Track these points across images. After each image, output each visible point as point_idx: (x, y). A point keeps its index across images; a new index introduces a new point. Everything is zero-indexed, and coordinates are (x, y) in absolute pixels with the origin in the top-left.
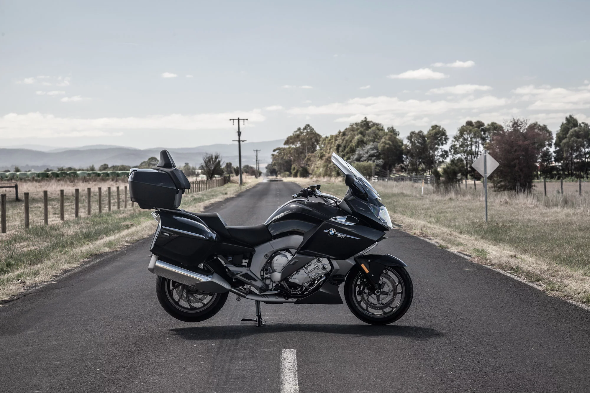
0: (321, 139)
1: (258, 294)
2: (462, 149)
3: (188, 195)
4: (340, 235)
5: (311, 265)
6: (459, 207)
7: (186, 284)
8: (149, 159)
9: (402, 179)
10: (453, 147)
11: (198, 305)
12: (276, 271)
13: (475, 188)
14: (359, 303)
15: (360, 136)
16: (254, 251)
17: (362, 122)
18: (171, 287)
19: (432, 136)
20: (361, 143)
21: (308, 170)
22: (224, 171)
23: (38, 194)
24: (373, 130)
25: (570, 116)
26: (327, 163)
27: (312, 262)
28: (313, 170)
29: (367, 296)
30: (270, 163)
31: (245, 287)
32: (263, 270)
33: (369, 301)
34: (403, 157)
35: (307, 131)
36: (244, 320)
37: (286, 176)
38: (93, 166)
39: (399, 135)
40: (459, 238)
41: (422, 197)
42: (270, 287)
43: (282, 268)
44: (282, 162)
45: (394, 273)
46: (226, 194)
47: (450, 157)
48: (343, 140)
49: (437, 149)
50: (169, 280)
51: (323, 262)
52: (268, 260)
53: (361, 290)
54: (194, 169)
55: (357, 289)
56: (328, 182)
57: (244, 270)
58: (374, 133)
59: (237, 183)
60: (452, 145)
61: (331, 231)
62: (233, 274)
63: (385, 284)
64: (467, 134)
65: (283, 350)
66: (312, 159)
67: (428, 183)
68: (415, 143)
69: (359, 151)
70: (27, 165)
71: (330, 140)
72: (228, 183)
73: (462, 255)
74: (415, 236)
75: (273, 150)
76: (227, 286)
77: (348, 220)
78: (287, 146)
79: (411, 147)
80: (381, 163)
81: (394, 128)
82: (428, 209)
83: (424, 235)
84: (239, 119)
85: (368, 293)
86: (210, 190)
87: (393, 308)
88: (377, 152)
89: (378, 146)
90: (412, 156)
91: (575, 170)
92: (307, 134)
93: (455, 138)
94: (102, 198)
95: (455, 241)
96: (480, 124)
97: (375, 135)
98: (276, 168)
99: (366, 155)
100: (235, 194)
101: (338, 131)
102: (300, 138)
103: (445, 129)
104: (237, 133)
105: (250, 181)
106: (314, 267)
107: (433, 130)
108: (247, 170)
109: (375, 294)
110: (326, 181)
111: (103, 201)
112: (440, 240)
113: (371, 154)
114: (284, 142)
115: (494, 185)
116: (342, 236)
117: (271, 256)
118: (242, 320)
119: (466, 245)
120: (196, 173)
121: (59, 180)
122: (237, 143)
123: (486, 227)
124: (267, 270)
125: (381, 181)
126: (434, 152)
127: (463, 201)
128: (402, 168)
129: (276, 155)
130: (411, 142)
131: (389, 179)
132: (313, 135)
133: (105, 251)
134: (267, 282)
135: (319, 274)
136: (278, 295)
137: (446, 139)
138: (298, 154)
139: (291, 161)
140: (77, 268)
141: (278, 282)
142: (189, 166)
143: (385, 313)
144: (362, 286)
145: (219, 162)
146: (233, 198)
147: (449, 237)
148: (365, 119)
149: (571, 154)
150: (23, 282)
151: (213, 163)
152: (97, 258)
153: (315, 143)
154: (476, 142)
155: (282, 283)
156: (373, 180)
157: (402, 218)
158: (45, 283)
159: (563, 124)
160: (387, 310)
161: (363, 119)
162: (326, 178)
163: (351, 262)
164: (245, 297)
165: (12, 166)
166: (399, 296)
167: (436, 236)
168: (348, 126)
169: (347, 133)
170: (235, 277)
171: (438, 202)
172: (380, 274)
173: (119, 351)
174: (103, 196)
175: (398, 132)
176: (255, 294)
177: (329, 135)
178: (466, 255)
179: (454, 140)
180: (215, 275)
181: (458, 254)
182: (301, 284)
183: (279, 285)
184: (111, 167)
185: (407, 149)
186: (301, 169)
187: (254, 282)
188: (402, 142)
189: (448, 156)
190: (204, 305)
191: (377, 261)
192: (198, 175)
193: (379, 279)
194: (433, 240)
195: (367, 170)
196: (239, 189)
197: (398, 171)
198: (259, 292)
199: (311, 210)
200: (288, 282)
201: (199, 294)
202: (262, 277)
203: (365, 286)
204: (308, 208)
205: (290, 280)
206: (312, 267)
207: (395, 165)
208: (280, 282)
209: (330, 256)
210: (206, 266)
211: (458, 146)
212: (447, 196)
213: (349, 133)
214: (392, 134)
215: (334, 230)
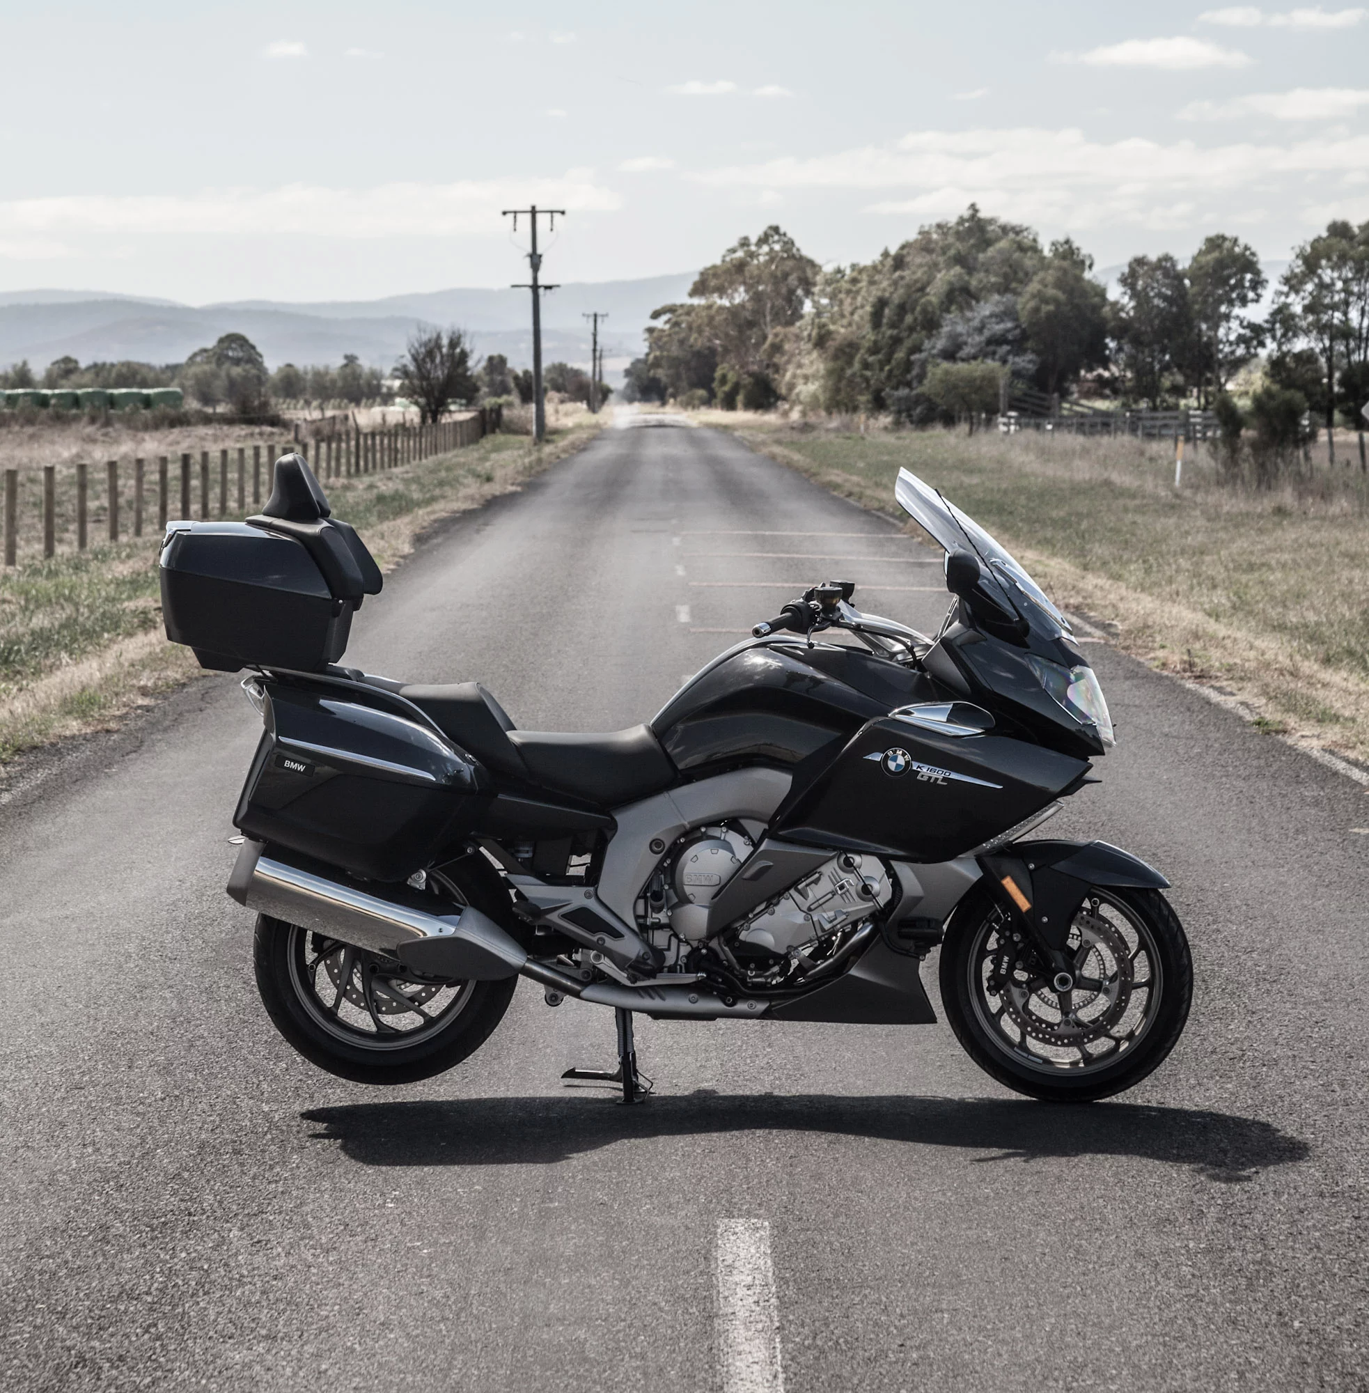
0: (820, 279)
1: (628, 983)
2: (1310, 318)
3: (355, 481)
4: (926, 771)
5: (818, 879)
6: (1311, 546)
7: (360, 944)
8: (221, 341)
9: (1103, 423)
10: (1282, 316)
11: (407, 1021)
12: (690, 902)
13: (1364, 467)
14: (994, 1019)
15: (958, 269)
16: (614, 826)
17: (962, 221)
18: (310, 956)
19: (1207, 275)
20: (960, 296)
21: (774, 385)
22: (479, 384)
24: (1000, 251)
26: (840, 363)
27: (823, 869)
28: (791, 387)
29: (1024, 995)
30: (642, 356)
31: (574, 957)
32: (642, 896)
33: (1030, 1014)
34: (1106, 346)
35: (772, 249)
36: (571, 1074)
37: (696, 402)
38: (25, 365)
39: (1091, 266)
40: (1324, 685)
41: (1177, 496)
42: (670, 958)
43: (715, 890)
44: (682, 354)
46: (489, 479)
47: (1271, 345)
48: (897, 286)
49: (1227, 317)
50: (302, 932)
51: (864, 872)
52: (664, 860)
53: (1003, 972)
54: (376, 376)
55: (987, 966)
56: (847, 434)
57: (576, 897)
58: (1007, 261)
59: (528, 433)
60: (1275, 306)
61: (895, 759)
62: (537, 912)
63: (1090, 948)
64: (1333, 269)
65: (722, 1224)
66: (787, 347)
67: (1196, 439)
68: (1148, 299)
69: (954, 323)
71: (853, 281)
72: (493, 432)
73: (1341, 766)
74: (1165, 673)
75: (650, 312)
76: (512, 955)
77: (956, 716)
78: (697, 301)
79: (1132, 313)
80: (1030, 366)
81: (1077, 244)
82: (1202, 553)
83: (1197, 670)
84: (534, 212)
85: (1028, 982)
86: (430, 461)
87: (1118, 1041)
88: (1016, 327)
89: (1019, 307)
90: (1137, 342)
92: (772, 260)
93: (1287, 281)
94: (58, 490)
95: (1310, 701)
97: (1010, 266)
98: (661, 373)
99: (978, 339)
100: (520, 479)
101: (881, 250)
102: (747, 274)
103: (1254, 249)
105: (572, 422)
106: (830, 887)
107: (1210, 250)
108: (560, 380)
109: (1053, 990)
110: (840, 431)
111: (60, 504)
112: (1256, 696)
113: (993, 335)
114: (689, 287)
116: (934, 775)
117: (675, 843)
118: (564, 1076)
119: (1353, 720)
120: (384, 390)
122: (528, 293)
124: (657, 896)
125: (1030, 433)
126: (1216, 327)
127: (1323, 519)
128: (1101, 382)
129: (663, 331)
130: (1135, 295)
131: (1058, 426)
132: (790, 263)
133: (68, 733)
134: (660, 939)
135: (848, 914)
136: (700, 989)
137: (1257, 284)
138: (740, 328)
139: (712, 351)
141: (700, 941)
142: (359, 366)
143: (1087, 1058)
144: (1006, 959)
145: (464, 356)
146: (513, 495)
147: (1289, 684)
148: (971, 212)
151: (442, 363)
152: (38, 765)
153: (800, 292)
154: (1364, 295)
155: (714, 944)
156: (1003, 428)
157: (1112, 596)
160: (1099, 1046)
161: (966, 214)
162: (835, 415)
163: (965, 870)
164: (577, 995)
166: (1138, 998)
167: (1242, 679)
168: (912, 235)
169: (909, 260)
170: (541, 922)
171: (1239, 521)
172: (1072, 914)
173: (118, 1214)
174: (61, 484)
175: (1090, 256)
176: (614, 984)
177: (845, 265)
178: (1355, 764)
179: (1285, 289)
180: (471, 914)
181: (1327, 759)
182: (782, 951)
183: (704, 951)
184: (88, 369)
185: (1121, 319)
186: (747, 380)
187: (609, 942)
188: (1102, 295)
189: (1262, 344)
190: (430, 1022)
191: (1061, 866)
192: (388, 398)
193: (1067, 933)
194: (1232, 694)
195: (979, 389)
196: (534, 457)
197: (1088, 395)
198: (628, 978)
199: (821, 676)
200: (737, 944)
201: (412, 983)
202: (641, 921)
203: (1018, 957)
204: (810, 671)
205: (743, 936)
206: (825, 886)
207: (1077, 373)
208: (705, 942)
209: (890, 851)
210: (437, 881)
211: (1297, 309)
212: (1266, 501)
213: (918, 260)
214: (1066, 264)
215: (904, 755)
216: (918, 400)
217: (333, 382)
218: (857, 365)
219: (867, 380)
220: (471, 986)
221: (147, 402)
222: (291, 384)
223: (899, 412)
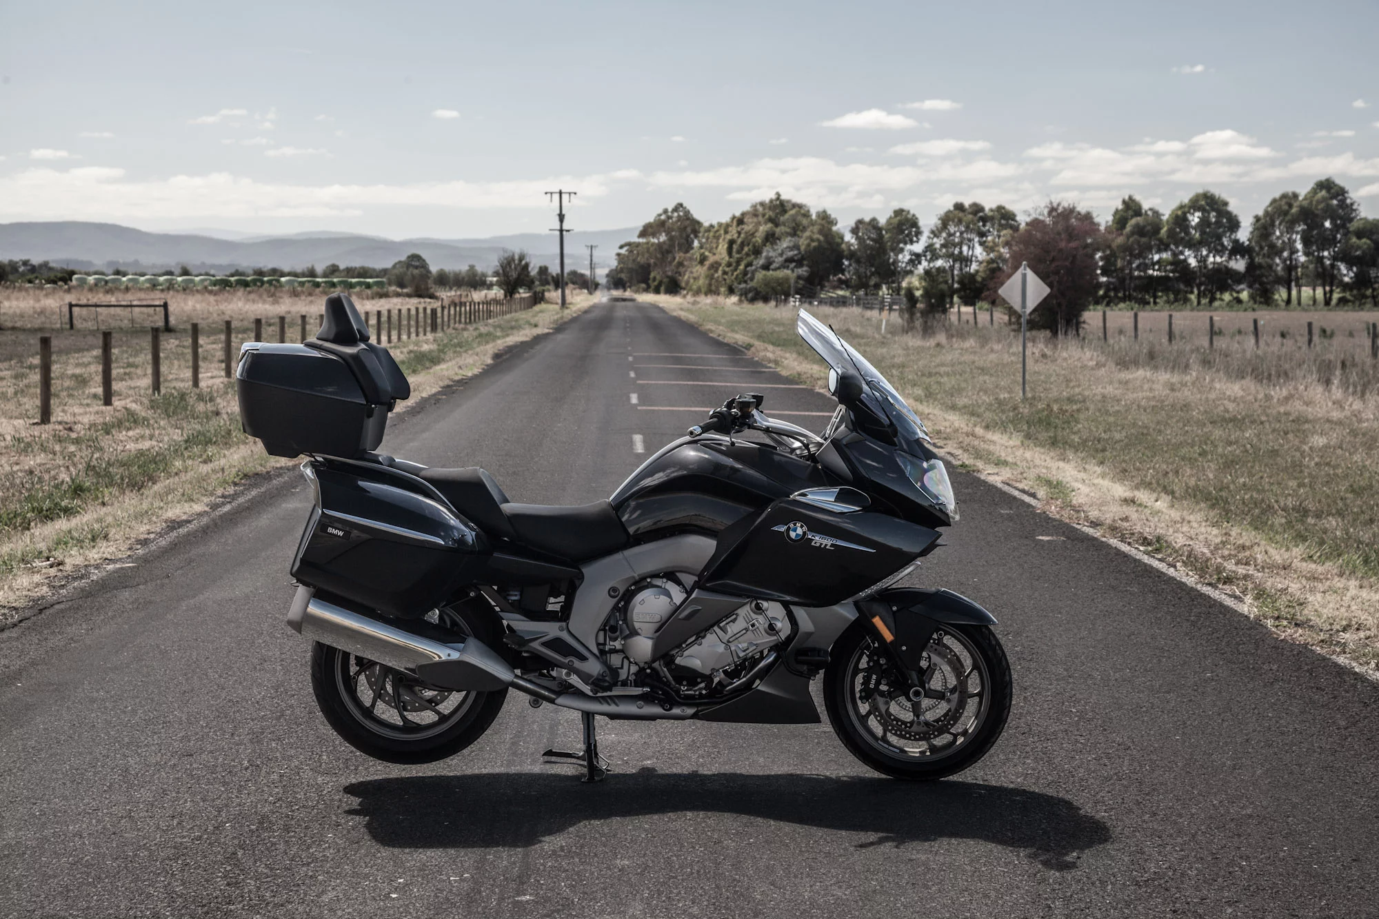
0: (702, 230)
1: (590, 694)
2: (944, 250)
3: (468, 326)
4: (819, 540)
5: (735, 619)
6: (960, 363)
7: (390, 664)
8: (409, 257)
9: (842, 302)
10: (930, 248)
11: (428, 717)
12: (638, 634)
13: (976, 323)
14: (863, 719)
15: (770, 225)
16: (581, 577)
17: (771, 201)
18: (353, 669)
19: (894, 228)
20: (771, 238)
21: (679, 282)
22: (534, 280)
23: (207, 318)
24: (791, 216)
25: (1130, 198)
26: (712, 271)
27: (739, 611)
28: (687, 283)
29: (885, 701)
30: (614, 267)
31: (551, 673)
32: (602, 628)
33: (890, 715)
34: (843, 264)
35: (679, 215)
36: (549, 753)
37: (642, 291)
38: (313, 267)
39: (836, 224)
40: (991, 442)
41: (884, 337)
42: (623, 675)
43: (657, 625)
44: (634, 267)
45: (959, 641)
46: (536, 326)
47: (924, 264)
48: (739, 233)
49: (902, 250)
50: (347, 654)
51: (770, 614)
52: (619, 602)
53: (872, 686)
54: (484, 275)
55: (859, 680)
56: (715, 306)
57: (552, 630)
58: (794, 220)
59: (557, 304)
60: (927, 243)
61: (795, 530)
62: (523, 642)
63: (936, 667)
64: (955, 226)
66: (686, 263)
68: (864, 241)
69: (768, 251)
70: (203, 264)
71: (717, 231)
72: (540, 303)
73: (1016, 493)
75: (619, 245)
76: (502, 672)
77: (840, 498)
78: (641, 240)
79: (856, 247)
80: (805, 273)
81: (829, 212)
84: (561, 193)
85: (890, 693)
86: (508, 316)
87: (955, 736)
88: (799, 253)
89: (800, 243)
90: (858, 261)
91: (1134, 290)
92: (679, 220)
93: (933, 232)
95: (987, 452)
96: (977, 209)
97: (796, 223)
98: (623, 276)
99: (780, 259)
100: (552, 326)
101: (731, 215)
102: (667, 226)
103: (917, 216)
104: (557, 218)
105: (580, 300)
106: (744, 625)
107: (896, 216)
108: (574, 279)
109: (909, 699)
110: (711, 304)
113: (787, 258)
114: (637, 233)
115: (1010, 319)
116: (825, 542)
117: (627, 590)
118: (545, 755)
119: (1016, 464)
120: (488, 282)
121: (250, 292)
122: (558, 233)
123: (1026, 411)
124: (614, 629)
125: (807, 305)
126: (897, 255)
127: (963, 348)
128: (841, 281)
129: (624, 255)
130: (858, 238)
131: (820, 302)
132: (688, 222)
134: (615, 660)
135: (757, 645)
136: (645, 698)
137: (919, 233)
138: (662, 253)
139: (649, 265)
140: (200, 515)
141: (645, 663)
142: (476, 270)
143: (933, 749)
144: (874, 677)
145: (527, 265)
146: (548, 334)
147: (972, 441)
148: (777, 196)
149: (1130, 263)
150: (59, 564)
151: (515, 268)
152: (254, 486)
153: (692, 236)
154: (970, 240)
155: (656, 665)
156: (792, 303)
158: (110, 567)
159: (1117, 211)
160: (941, 740)
161: (774, 197)
163: (845, 612)
164: (552, 701)
165: (178, 264)
166: (972, 705)
167: (945, 439)
168: (747, 208)
169: (745, 220)
170: (525, 648)
171: (920, 350)
172: (923, 643)
175: (835, 219)
176: (579, 694)
177: (715, 223)
178: (1023, 491)
179: (932, 236)
180: (472, 642)
181: (1006, 488)
182: (708, 672)
183: (648, 671)
184: (342, 271)
185: (851, 250)
186: (665, 280)
187: (577, 664)
188: (842, 238)
189: (920, 263)
190: (443, 718)
191: (918, 608)
192: (490, 287)
193: (920, 658)
194: (941, 447)
195: (780, 284)
196: (559, 316)
197: (835, 288)
198: (591, 691)
199: (739, 466)
200: (673, 667)
201: (430, 689)
202: (601, 647)
203: (883, 674)
204: (730, 462)
205: (678, 661)
206: (740, 625)
207: (828, 277)
208: (649, 665)
209: (788, 598)
210: (448, 615)
211: (938, 246)
212: (931, 340)
213: (750, 220)
214: (824, 222)
215: (802, 527)
216: (750, 290)
217: (463, 278)
218: (720, 272)
219: (725, 280)
220: (473, 694)
221: (368, 286)
222: (443, 280)
223: (741, 295)
